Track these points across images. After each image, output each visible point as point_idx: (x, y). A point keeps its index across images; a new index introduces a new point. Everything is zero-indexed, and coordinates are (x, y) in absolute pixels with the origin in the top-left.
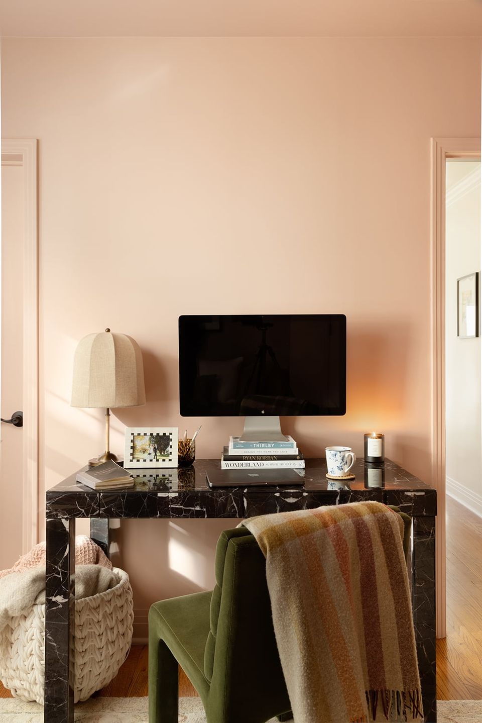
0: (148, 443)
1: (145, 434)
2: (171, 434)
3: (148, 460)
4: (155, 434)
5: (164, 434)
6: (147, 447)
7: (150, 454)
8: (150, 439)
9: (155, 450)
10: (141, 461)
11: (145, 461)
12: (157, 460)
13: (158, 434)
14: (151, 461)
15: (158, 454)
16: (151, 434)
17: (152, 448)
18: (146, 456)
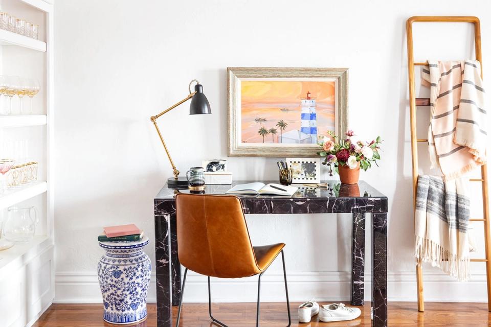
0: (301, 168)
1: (299, 162)
2: (315, 162)
3: (301, 179)
4: (305, 162)
5: (311, 162)
6: (300, 170)
7: (302, 175)
8: (302, 165)
9: (305, 172)
10: (297, 179)
11: (299, 179)
12: (307, 179)
13: (307, 162)
14: (303, 179)
15: (307, 175)
16: (303, 162)
17: (303, 171)
18: (299, 176)
